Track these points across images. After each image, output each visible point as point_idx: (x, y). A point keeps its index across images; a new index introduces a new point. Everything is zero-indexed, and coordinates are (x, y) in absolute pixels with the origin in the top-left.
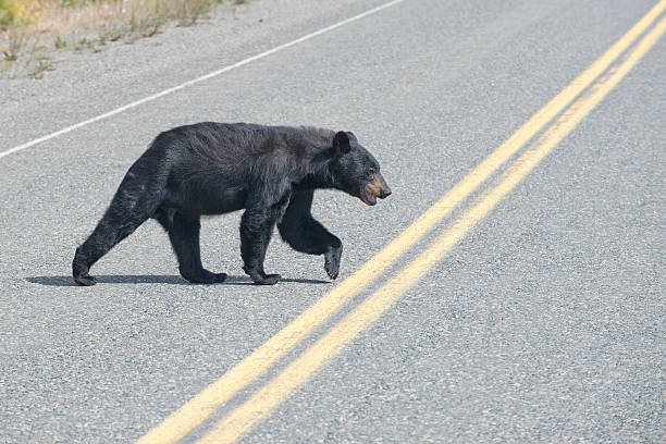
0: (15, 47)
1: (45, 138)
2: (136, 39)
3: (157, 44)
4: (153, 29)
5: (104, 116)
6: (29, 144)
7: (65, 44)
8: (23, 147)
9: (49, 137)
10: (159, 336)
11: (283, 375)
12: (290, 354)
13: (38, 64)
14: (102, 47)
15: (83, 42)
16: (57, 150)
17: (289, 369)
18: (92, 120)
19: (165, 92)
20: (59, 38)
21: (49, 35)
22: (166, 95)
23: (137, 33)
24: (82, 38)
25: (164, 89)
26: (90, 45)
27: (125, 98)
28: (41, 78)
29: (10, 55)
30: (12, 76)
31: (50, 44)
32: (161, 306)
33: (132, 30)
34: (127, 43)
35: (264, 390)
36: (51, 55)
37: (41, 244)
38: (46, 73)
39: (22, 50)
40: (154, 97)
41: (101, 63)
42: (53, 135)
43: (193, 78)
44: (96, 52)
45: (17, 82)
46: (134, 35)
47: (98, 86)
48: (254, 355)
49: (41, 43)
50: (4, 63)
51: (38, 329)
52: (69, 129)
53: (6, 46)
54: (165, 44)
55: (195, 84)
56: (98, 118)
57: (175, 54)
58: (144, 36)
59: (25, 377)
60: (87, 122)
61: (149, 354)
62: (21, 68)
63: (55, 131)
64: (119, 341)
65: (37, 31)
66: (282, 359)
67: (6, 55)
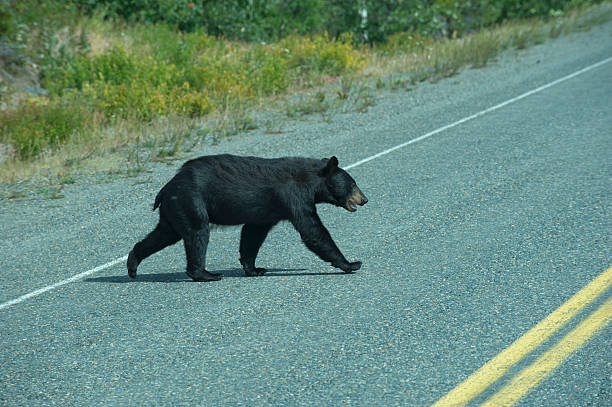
0: (347, 89)
1: (370, 159)
2: (439, 79)
3: (455, 83)
4: (451, 71)
5: (414, 140)
6: (358, 163)
7: (384, 85)
8: (353, 165)
9: (372, 157)
10: (461, 312)
11: (562, 343)
12: (567, 326)
13: (364, 101)
14: (412, 87)
15: (399, 82)
16: (379, 167)
17: (567, 338)
18: (405, 144)
19: (462, 121)
20: (379, 80)
21: (371, 78)
22: (463, 124)
23: (440, 75)
24: (397, 79)
25: (461, 118)
26: (403, 85)
27: (431, 126)
28: (366, 112)
29: (342, 94)
30: (344, 110)
31: (372, 85)
32: (463, 288)
33: (436, 72)
34: (432, 83)
35: (547, 354)
36: (373, 93)
37: (369, 241)
38: (370, 108)
39: (352, 90)
40: (452, 125)
41: (411, 99)
42: (377, 156)
43: (484, 109)
44: (408, 90)
45: (348, 115)
46: (437, 77)
47: (410, 117)
48: (538, 327)
49: (366, 85)
50: (338, 102)
51: (369, 306)
52: (388, 152)
53: (339, 88)
54: (462, 83)
55: (486, 114)
56: (410, 142)
57: (470, 90)
58: (446, 77)
59: (360, 343)
60: (402, 145)
61: (454, 326)
62: (351, 105)
63: (378, 152)
64: (430, 315)
65: (362, 75)
66: (560, 330)
67: (339, 94)
